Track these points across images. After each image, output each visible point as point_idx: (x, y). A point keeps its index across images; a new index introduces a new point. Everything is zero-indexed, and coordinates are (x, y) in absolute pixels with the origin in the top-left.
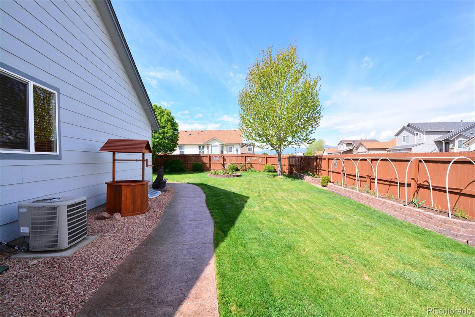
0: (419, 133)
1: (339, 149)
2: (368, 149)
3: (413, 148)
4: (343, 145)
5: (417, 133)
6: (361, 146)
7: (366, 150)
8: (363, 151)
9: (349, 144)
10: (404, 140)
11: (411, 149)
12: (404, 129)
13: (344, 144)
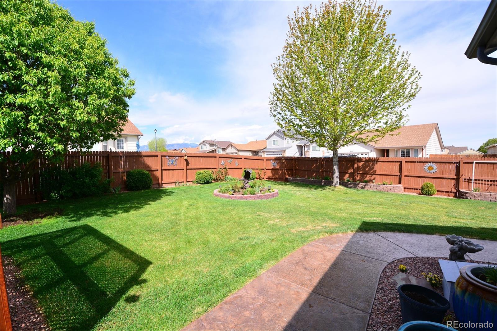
0: (287, 138)
1: (201, 150)
2: (239, 151)
3: (287, 151)
4: (205, 145)
5: (286, 138)
6: (231, 147)
7: (236, 151)
8: (233, 152)
9: (212, 145)
10: (274, 144)
11: (284, 151)
12: (274, 134)
13: (207, 145)
